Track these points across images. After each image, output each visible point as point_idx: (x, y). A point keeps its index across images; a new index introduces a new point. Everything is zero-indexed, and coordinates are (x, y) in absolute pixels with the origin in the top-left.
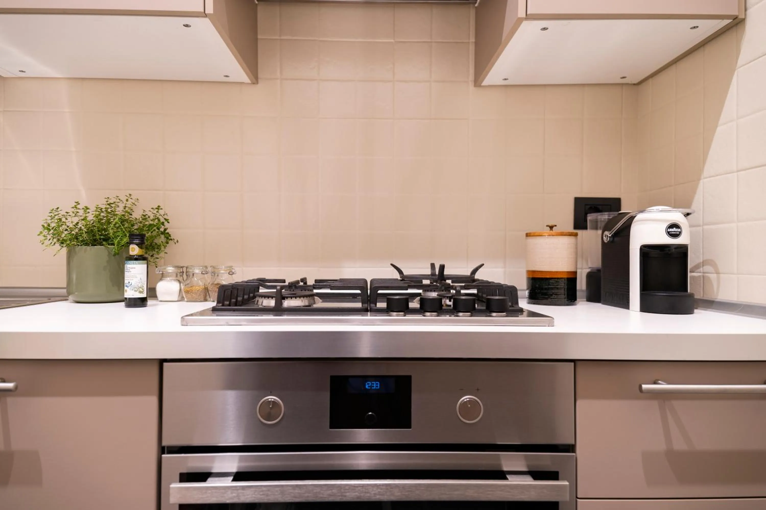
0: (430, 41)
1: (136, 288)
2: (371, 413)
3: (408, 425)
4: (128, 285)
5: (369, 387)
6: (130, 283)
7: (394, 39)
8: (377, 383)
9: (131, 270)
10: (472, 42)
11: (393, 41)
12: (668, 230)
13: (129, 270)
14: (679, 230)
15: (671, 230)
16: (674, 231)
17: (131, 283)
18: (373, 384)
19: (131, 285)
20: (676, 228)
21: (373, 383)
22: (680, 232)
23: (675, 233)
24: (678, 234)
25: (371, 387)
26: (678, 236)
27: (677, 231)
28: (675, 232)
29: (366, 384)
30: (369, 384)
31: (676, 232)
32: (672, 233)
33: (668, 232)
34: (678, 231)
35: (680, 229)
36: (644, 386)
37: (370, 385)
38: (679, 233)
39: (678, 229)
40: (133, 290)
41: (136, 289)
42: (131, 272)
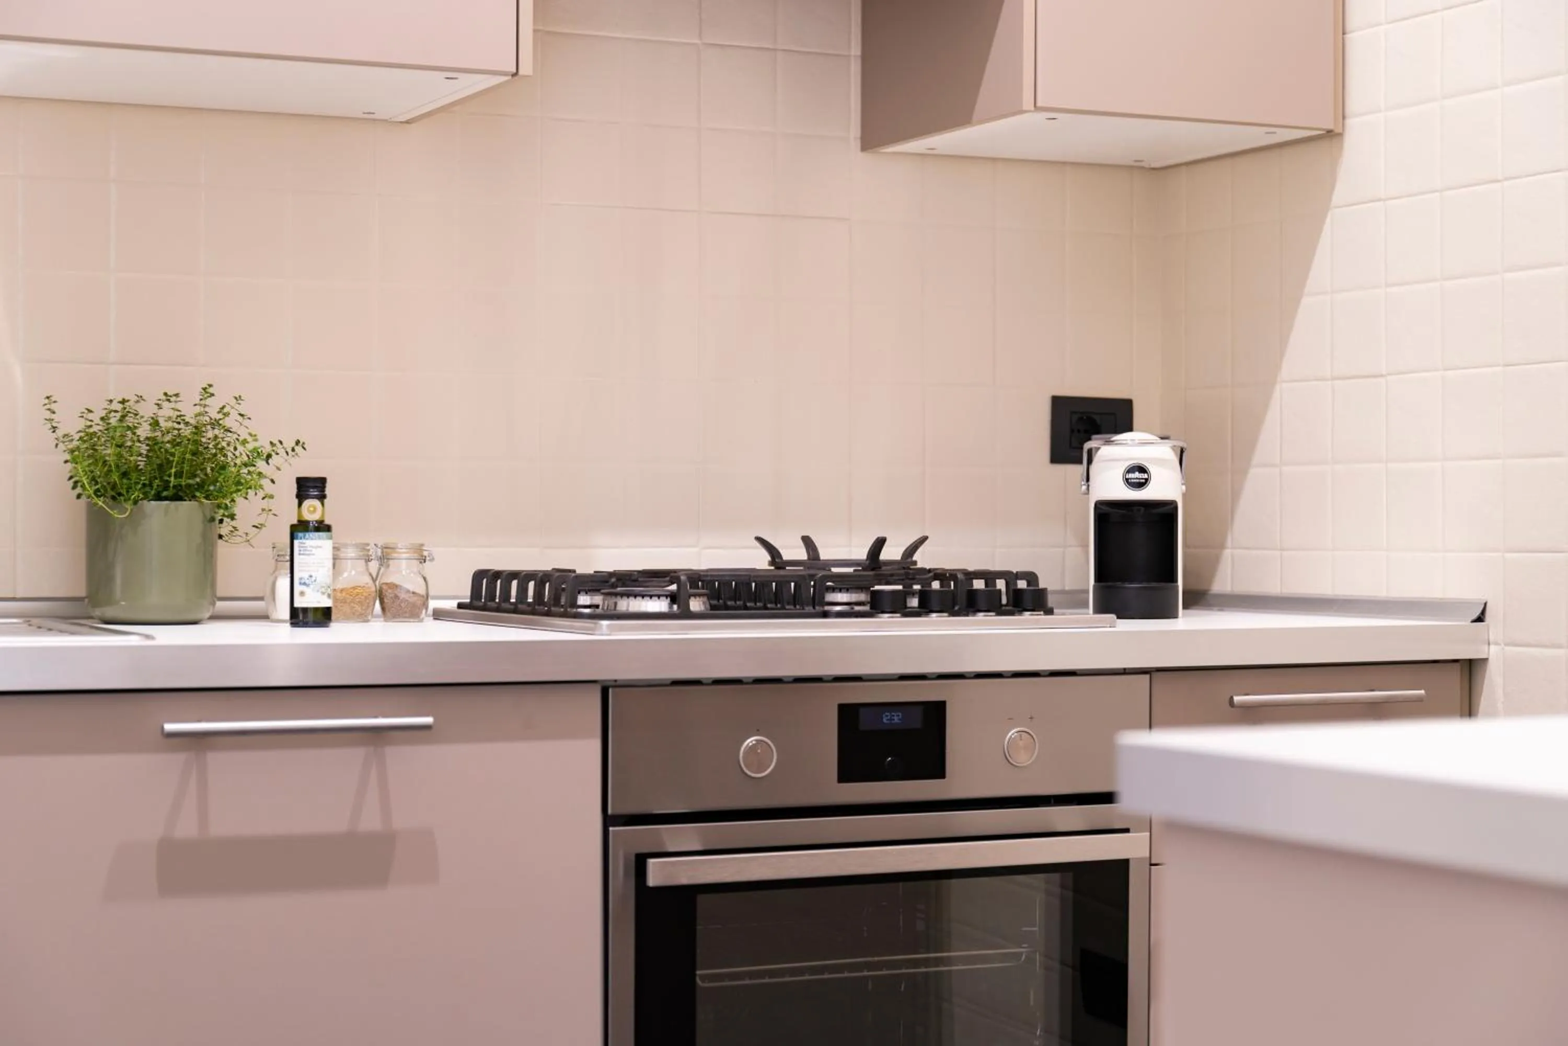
0: (771, 46)
1: (323, 587)
2: (890, 759)
3: (942, 775)
4: (307, 582)
5: (888, 720)
6: (313, 579)
7: (700, 36)
8: (898, 714)
9: (314, 551)
10: (855, 56)
11: (697, 41)
12: (1127, 477)
13: (311, 551)
14: (1146, 476)
15: (1131, 476)
16: (1135, 477)
17: (316, 578)
18: (893, 716)
19: (315, 581)
20: (1140, 472)
21: (893, 714)
22: (1147, 480)
23: (1138, 481)
24: (1142, 483)
25: (891, 720)
26: (1142, 487)
27: (1141, 477)
28: (1137, 478)
29: (884, 716)
30: (887, 716)
31: (1139, 479)
32: (1132, 481)
33: (1127, 480)
34: (1143, 477)
35: (1147, 473)
36: (1237, 699)
37: (889, 717)
38: (1144, 481)
39: (1143, 474)
40: (318, 591)
41: (323, 590)
42: (313, 554)
